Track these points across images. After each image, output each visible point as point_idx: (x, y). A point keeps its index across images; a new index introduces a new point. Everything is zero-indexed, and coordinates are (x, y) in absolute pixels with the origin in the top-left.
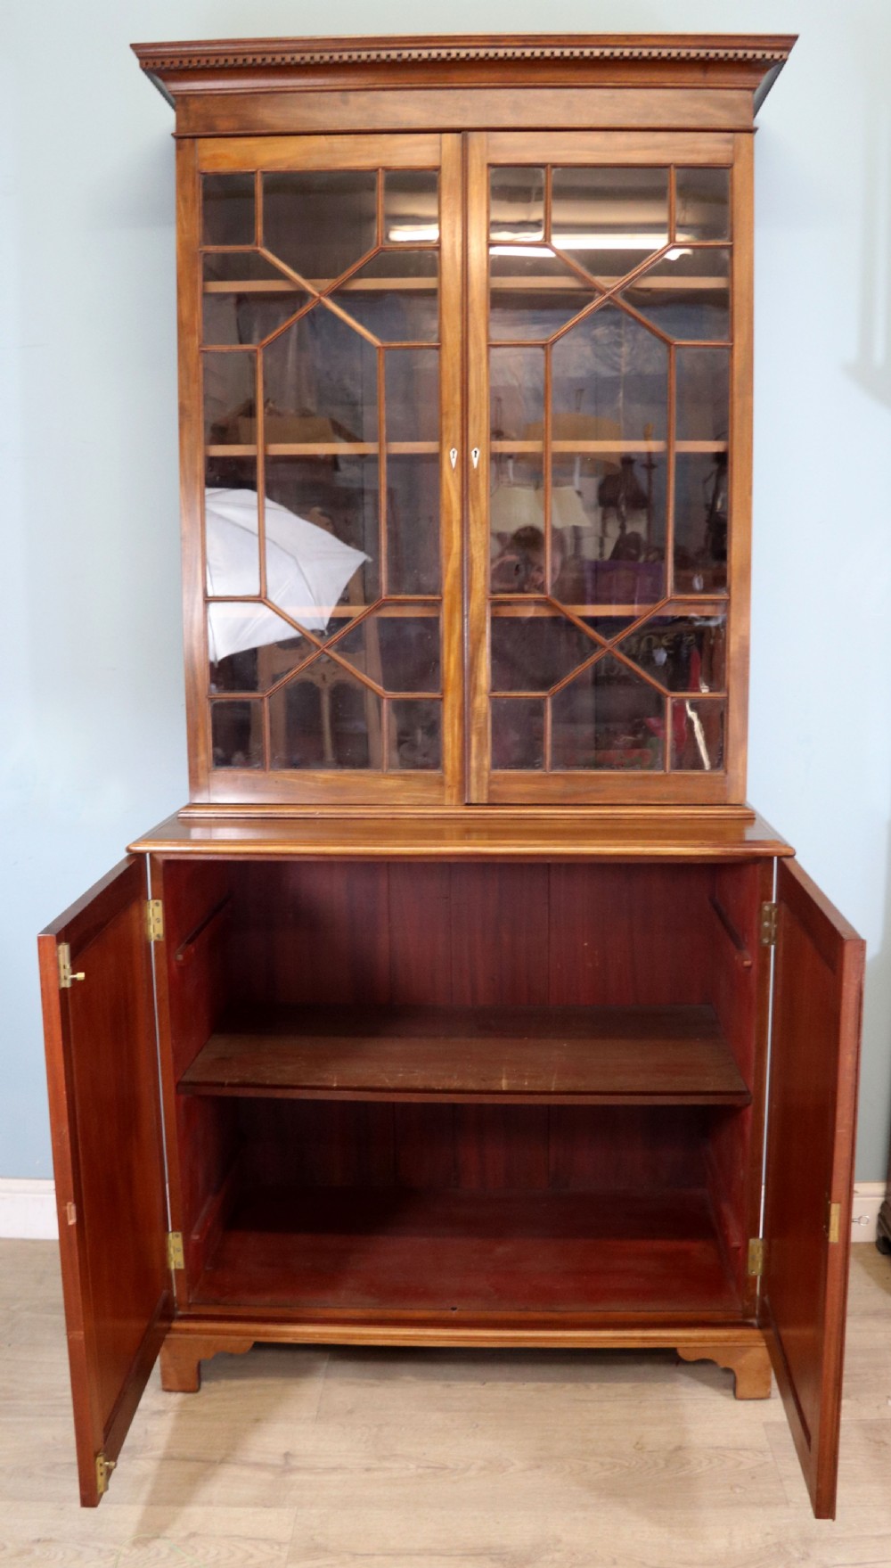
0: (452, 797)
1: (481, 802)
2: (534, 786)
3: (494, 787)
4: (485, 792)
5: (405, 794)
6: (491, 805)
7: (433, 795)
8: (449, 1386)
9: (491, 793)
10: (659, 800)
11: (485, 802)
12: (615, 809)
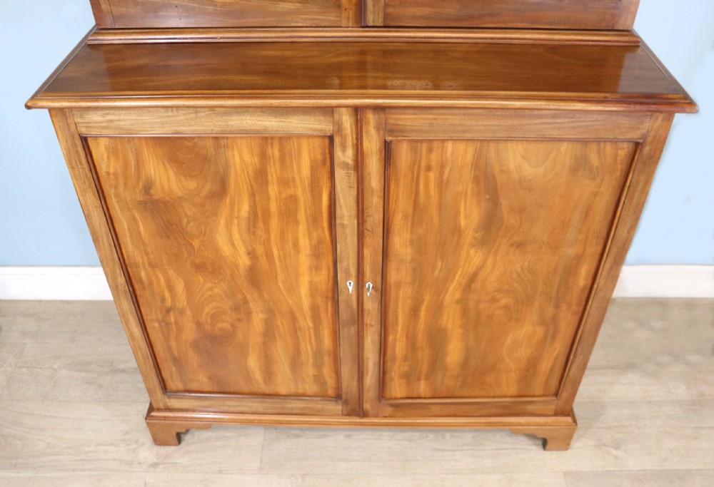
0: (348, 19)
1: (376, 25)
2: (429, 10)
3: (390, 10)
4: (381, 15)
5: (303, 16)
6: (387, 27)
7: (331, 17)
8: (349, 436)
9: (386, 16)
10: (549, 24)
11: (380, 25)
12: (507, 33)
